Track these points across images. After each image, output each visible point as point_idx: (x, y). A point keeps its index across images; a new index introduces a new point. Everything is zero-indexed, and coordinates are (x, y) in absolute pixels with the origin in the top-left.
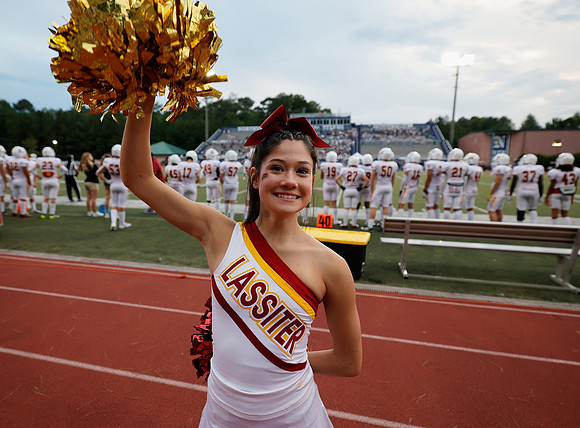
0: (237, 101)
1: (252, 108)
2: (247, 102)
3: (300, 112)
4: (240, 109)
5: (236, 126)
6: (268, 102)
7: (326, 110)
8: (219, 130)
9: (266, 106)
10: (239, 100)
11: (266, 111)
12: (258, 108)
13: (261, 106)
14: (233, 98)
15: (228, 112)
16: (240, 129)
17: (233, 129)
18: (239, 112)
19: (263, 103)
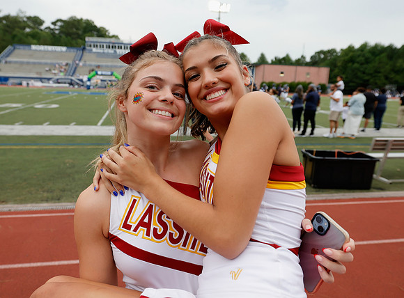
0: (25, 19)
1: (43, 27)
2: (37, 21)
3: (92, 36)
4: (29, 27)
5: (29, 44)
6: (59, 24)
7: (113, 36)
8: (10, 47)
9: (57, 27)
10: (29, 18)
11: (57, 32)
12: (49, 28)
13: (52, 27)
14: (21, 15)
15: (17, 29)
16: (33, 47)
17: (27, 47)
18: (28, 30)
19: (54, 23)
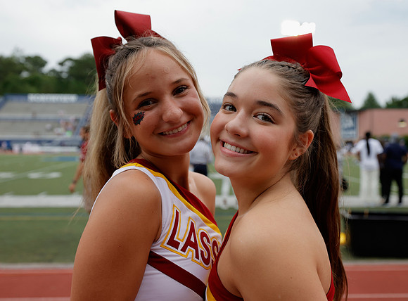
1: (46, 69)
2: (38, 62)
4: (27, 70)
5: (25, 93)
6: (68, 64)
9: (65, 69)
10: (28, 59)
12: (53, 71)
13: (58, 68)
15: (11, 74)
17: (22, 98)
18: (25, 75)
19: (61, 64)
